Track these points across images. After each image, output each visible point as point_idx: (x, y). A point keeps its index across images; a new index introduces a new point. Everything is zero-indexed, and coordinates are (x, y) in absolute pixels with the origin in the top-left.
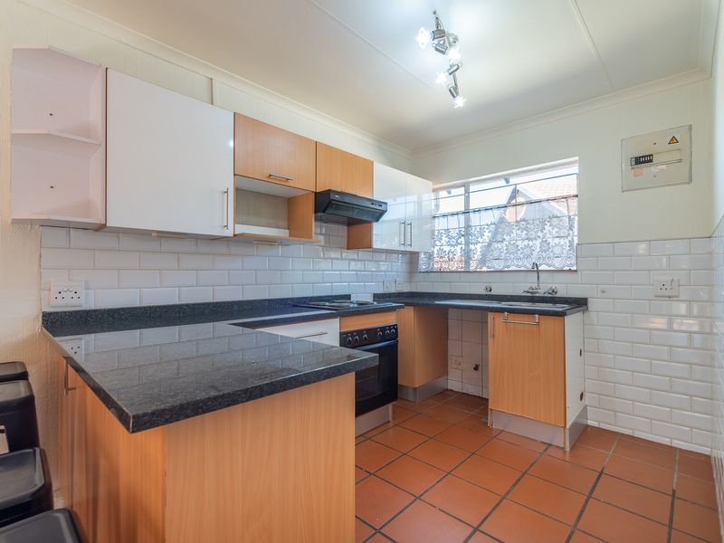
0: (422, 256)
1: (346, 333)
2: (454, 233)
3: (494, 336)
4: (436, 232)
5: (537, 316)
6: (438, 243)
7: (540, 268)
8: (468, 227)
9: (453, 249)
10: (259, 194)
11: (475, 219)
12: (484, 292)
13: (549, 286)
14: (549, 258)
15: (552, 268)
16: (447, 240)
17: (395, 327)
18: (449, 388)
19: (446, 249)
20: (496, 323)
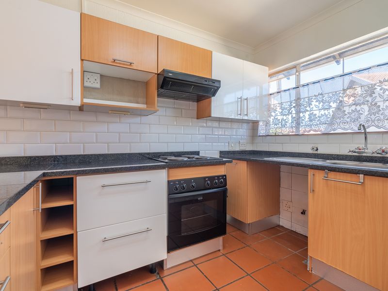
0: (261, 123)
1: (174, 181)
2: (286, 105)
3: (313, 191)
4: (272, 106)
5: (361, 176)
6: (273, 114)
7: (368, 130)
8: (298, 99)
9: (285, 118)
10: (121, 80)
11: (304, 92)
12: (310, 151)
13: (379, 147)
14: (379, 120)
15: (382, 130)
16: (280, 111)
17: (224, 177)
18: (281, 224)
19: (280, 118)
20: (317, 179)
